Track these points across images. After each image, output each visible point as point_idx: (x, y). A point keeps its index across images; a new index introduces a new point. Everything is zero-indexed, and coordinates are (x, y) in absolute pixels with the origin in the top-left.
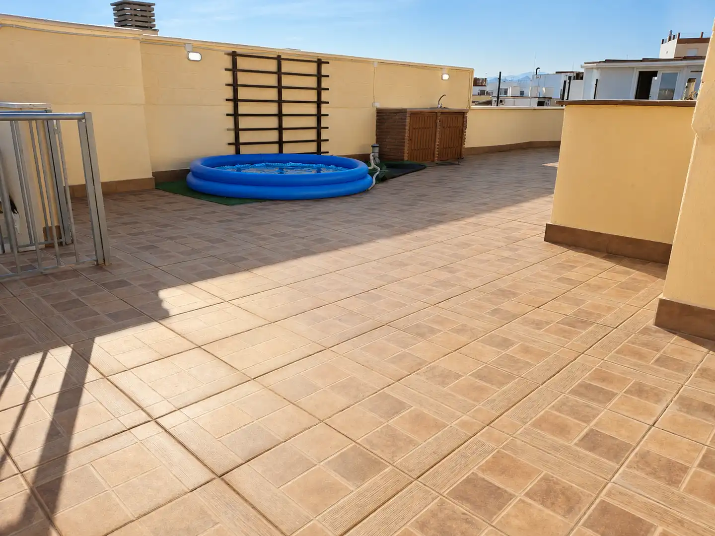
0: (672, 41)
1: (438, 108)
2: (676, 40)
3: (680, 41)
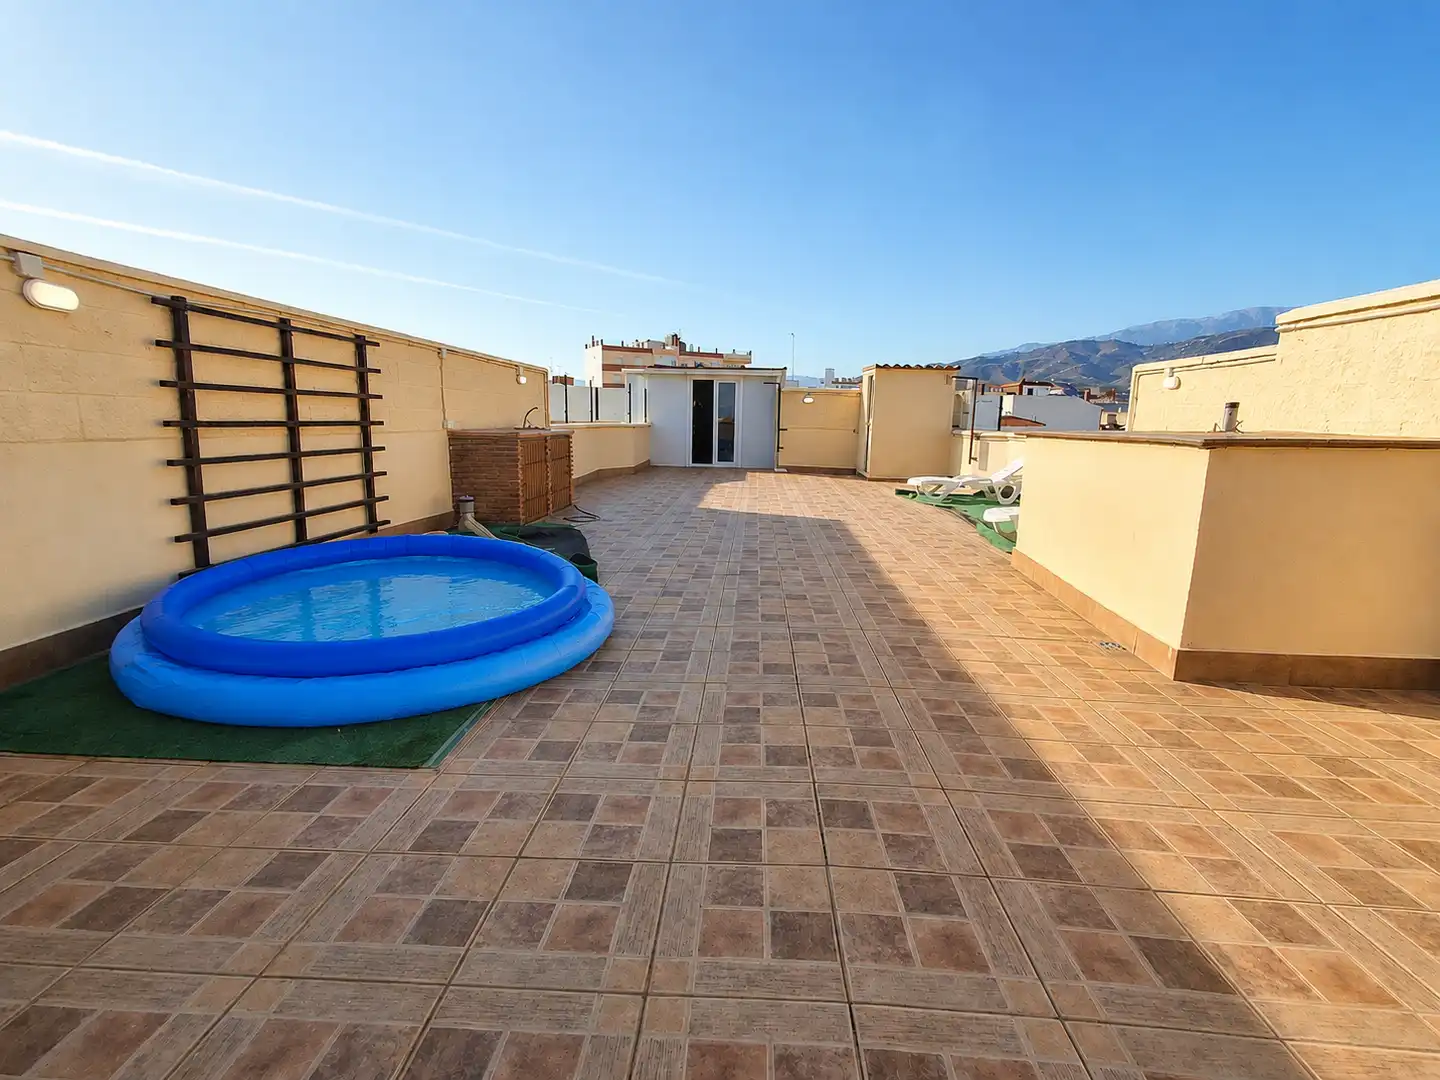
0: (596, 347)
1: (524, 428)
2: (600, 346)
3: (605, 348)
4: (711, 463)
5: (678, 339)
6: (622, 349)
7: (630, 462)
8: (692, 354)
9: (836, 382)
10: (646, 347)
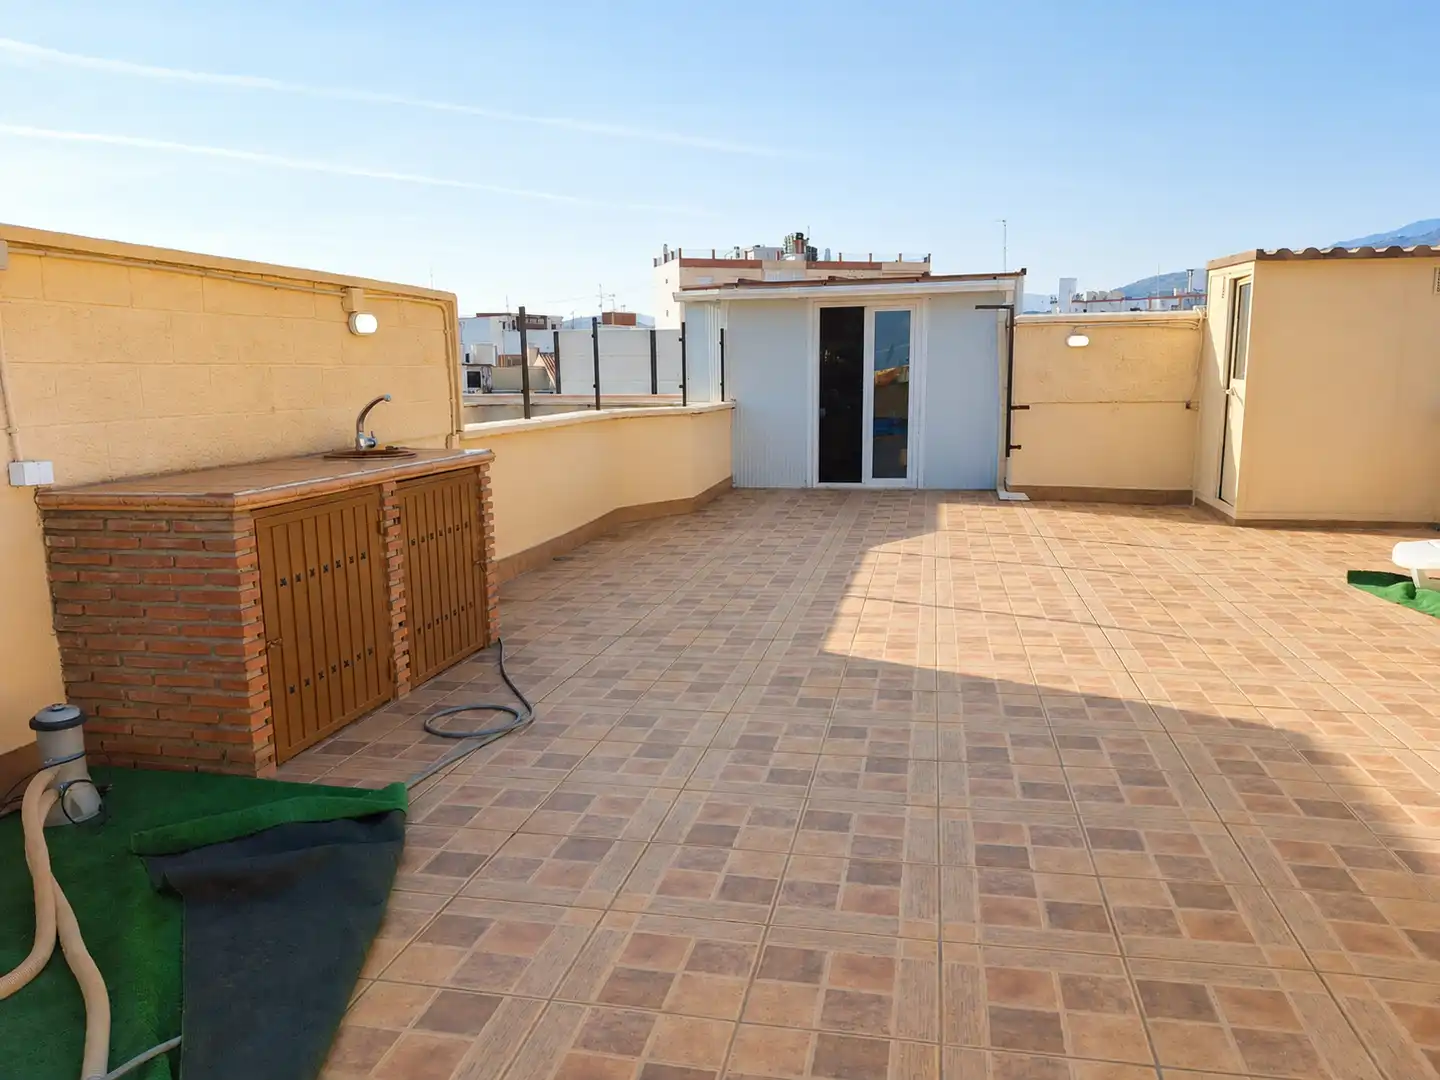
2: (677, 261)
4: (859, 480)
5: (804, 243)
6: (714, 263)
7: (689, 488)
8: (828, 265)
9: (1077, 299)
10: (751, 256)
